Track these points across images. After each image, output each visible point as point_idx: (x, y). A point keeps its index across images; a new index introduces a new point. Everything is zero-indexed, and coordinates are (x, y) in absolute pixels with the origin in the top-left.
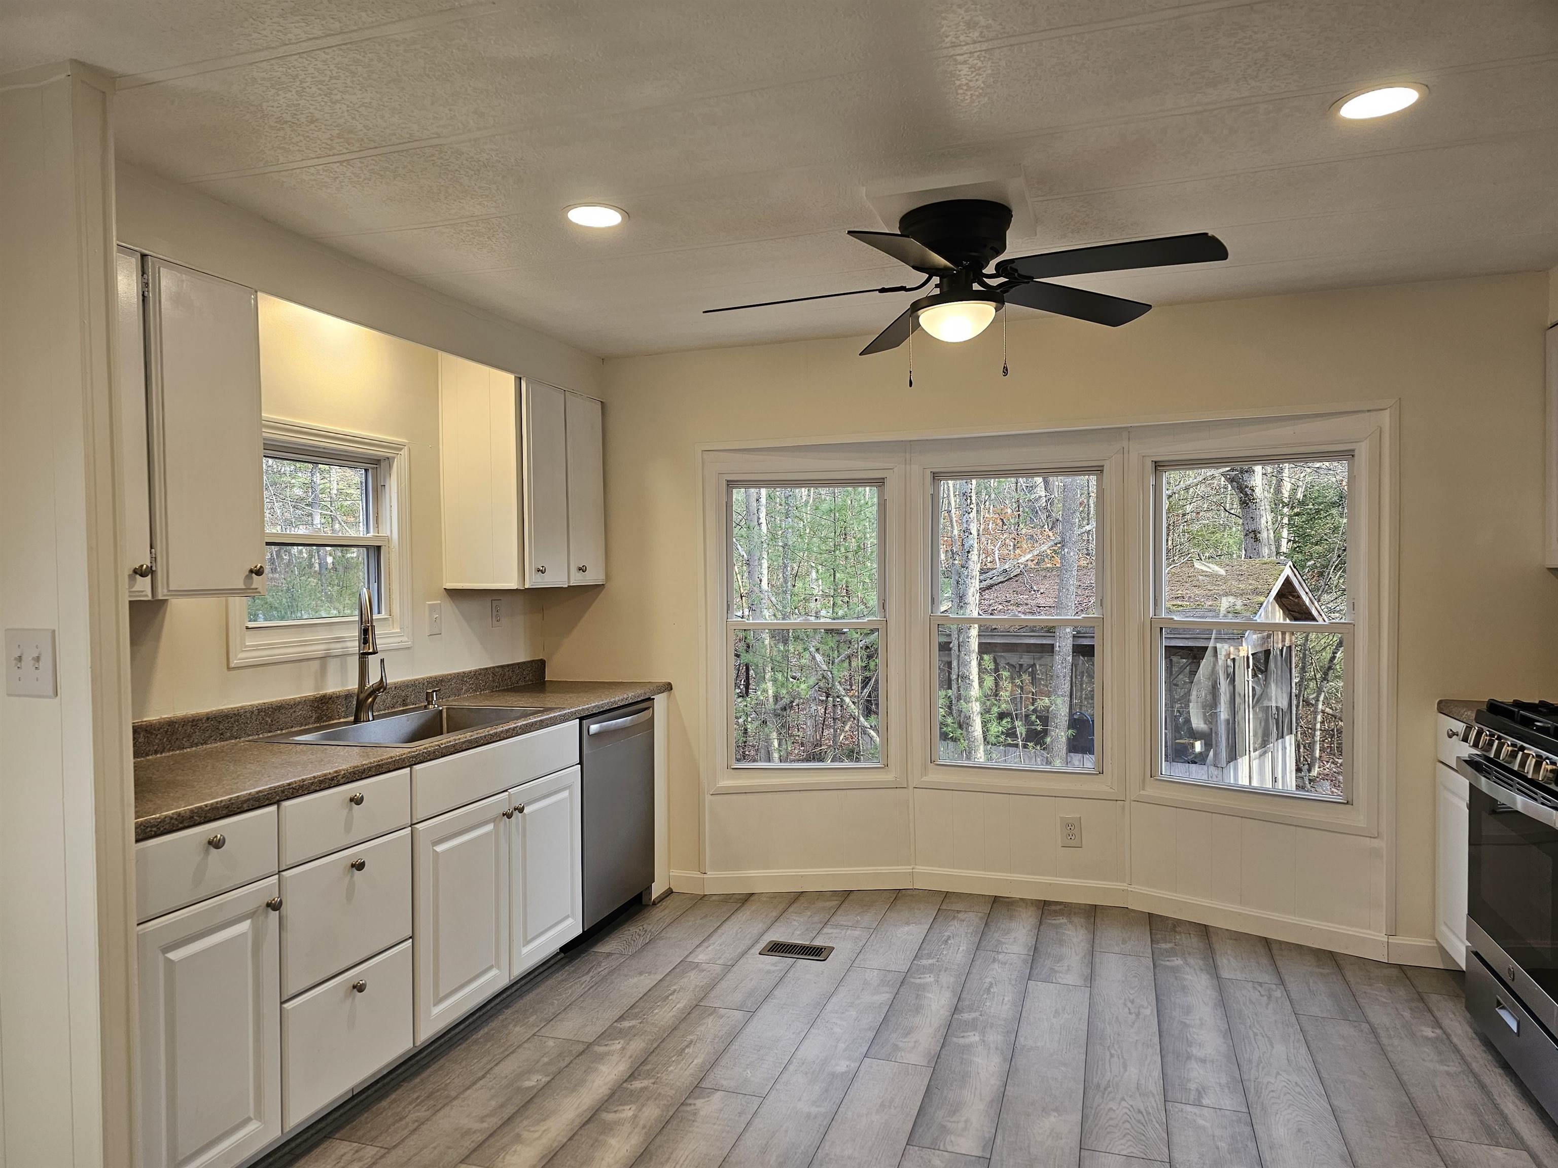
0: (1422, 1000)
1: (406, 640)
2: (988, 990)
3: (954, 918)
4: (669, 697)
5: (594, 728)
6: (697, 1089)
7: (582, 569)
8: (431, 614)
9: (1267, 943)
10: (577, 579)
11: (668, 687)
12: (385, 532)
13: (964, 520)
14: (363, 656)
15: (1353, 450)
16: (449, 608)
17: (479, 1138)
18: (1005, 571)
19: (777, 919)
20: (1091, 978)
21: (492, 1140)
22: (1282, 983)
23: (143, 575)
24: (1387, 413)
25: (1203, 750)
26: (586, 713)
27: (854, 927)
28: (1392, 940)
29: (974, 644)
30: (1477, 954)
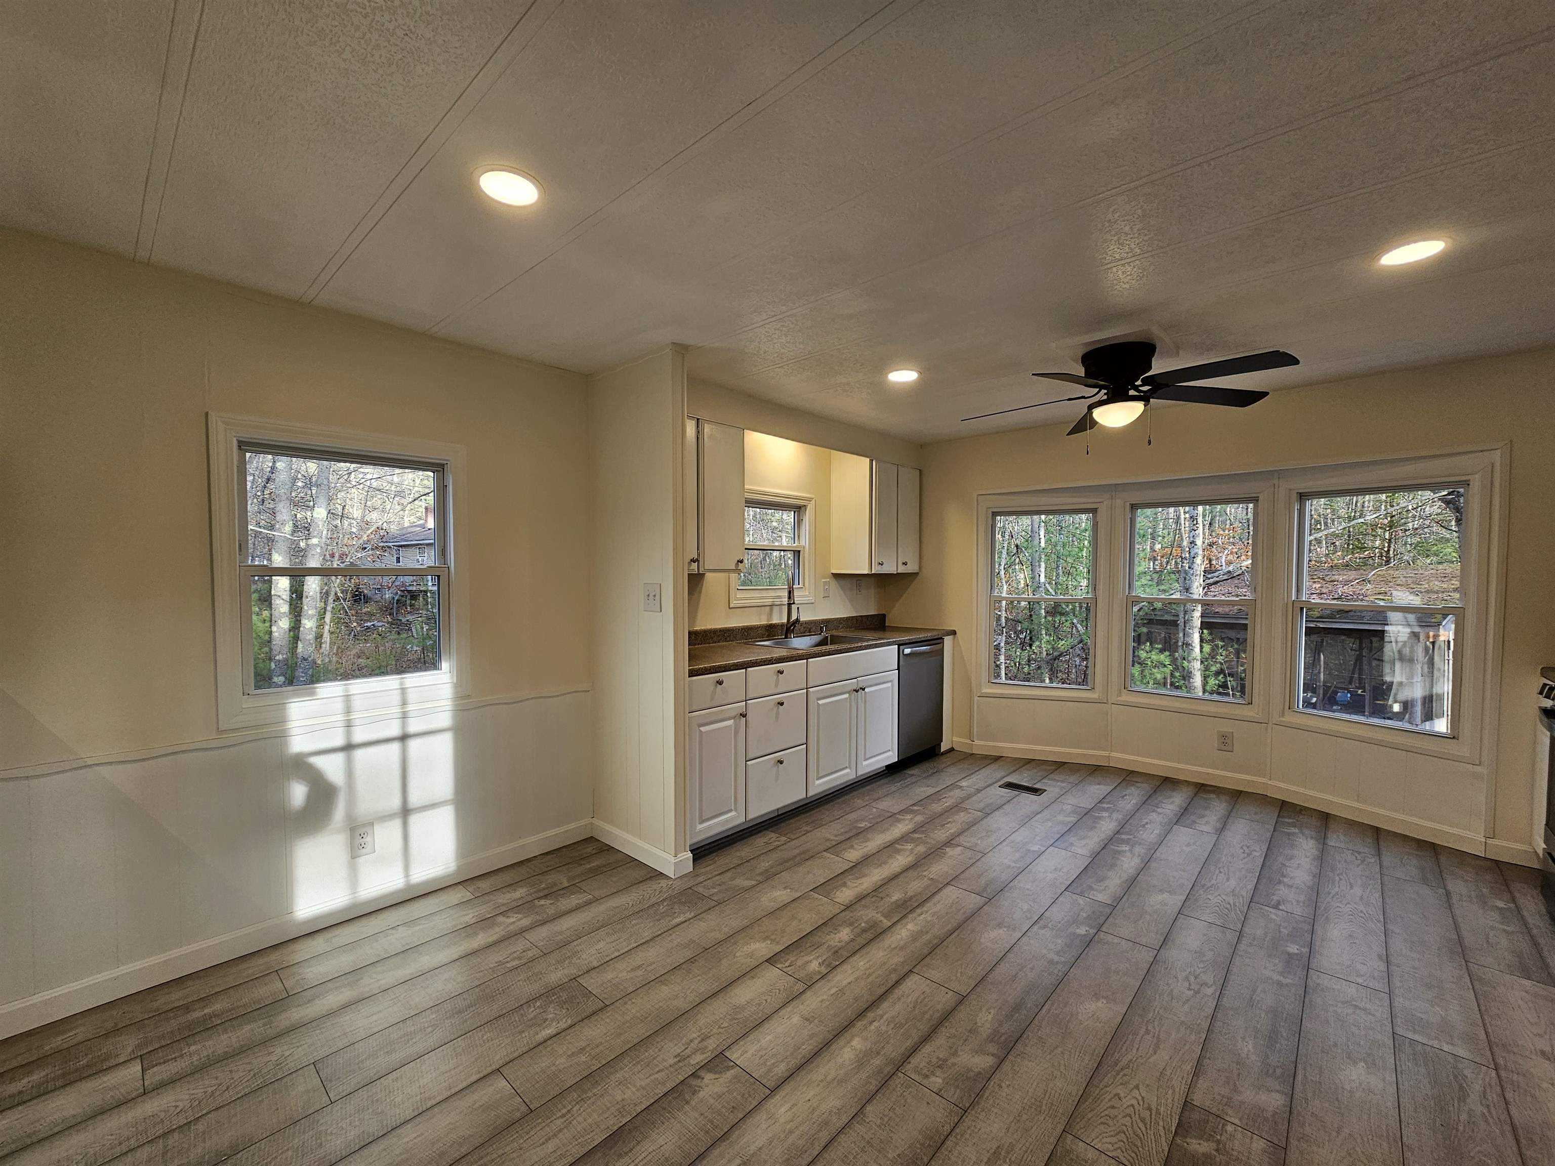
0: (1507, 885)
1: (811, 599)
2: (1144, 826)
3: (1133, 785)
4: (954, 639)
5: (907, 651)
6: (949, 843)
7: (905, 564)
8: (824, 586)
9: (1377, 831)
10: (902, 569)
11: (954, 633)
12: (802, 543)
13: (1191, 536)
14: (789, 605)
15: (1469, 480)
16: (834, 584)
17: (834, 843)
18: (1229, 572)
19: (1014, 771)
20: (1221, 830)
21: (839, 845)
22: (1379, 855)
23: (695, 562)
24: (1498, 452)
25: (1402, 710)
26: (902, 642)
27: (1062, 781)
28: (1489, 841)
29: (1197, 622)
30: (1550, 854)
